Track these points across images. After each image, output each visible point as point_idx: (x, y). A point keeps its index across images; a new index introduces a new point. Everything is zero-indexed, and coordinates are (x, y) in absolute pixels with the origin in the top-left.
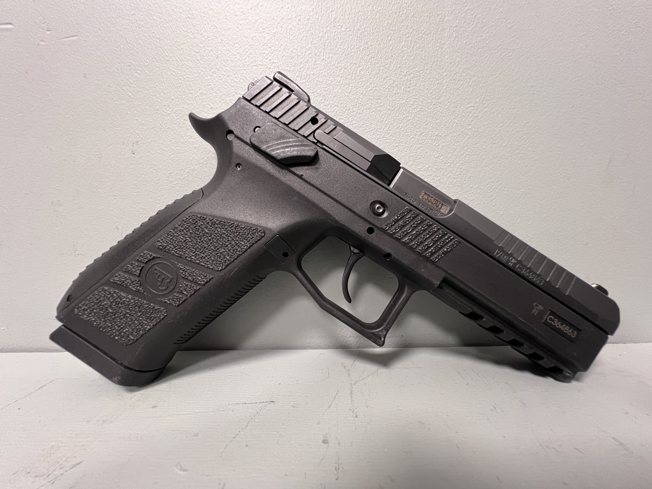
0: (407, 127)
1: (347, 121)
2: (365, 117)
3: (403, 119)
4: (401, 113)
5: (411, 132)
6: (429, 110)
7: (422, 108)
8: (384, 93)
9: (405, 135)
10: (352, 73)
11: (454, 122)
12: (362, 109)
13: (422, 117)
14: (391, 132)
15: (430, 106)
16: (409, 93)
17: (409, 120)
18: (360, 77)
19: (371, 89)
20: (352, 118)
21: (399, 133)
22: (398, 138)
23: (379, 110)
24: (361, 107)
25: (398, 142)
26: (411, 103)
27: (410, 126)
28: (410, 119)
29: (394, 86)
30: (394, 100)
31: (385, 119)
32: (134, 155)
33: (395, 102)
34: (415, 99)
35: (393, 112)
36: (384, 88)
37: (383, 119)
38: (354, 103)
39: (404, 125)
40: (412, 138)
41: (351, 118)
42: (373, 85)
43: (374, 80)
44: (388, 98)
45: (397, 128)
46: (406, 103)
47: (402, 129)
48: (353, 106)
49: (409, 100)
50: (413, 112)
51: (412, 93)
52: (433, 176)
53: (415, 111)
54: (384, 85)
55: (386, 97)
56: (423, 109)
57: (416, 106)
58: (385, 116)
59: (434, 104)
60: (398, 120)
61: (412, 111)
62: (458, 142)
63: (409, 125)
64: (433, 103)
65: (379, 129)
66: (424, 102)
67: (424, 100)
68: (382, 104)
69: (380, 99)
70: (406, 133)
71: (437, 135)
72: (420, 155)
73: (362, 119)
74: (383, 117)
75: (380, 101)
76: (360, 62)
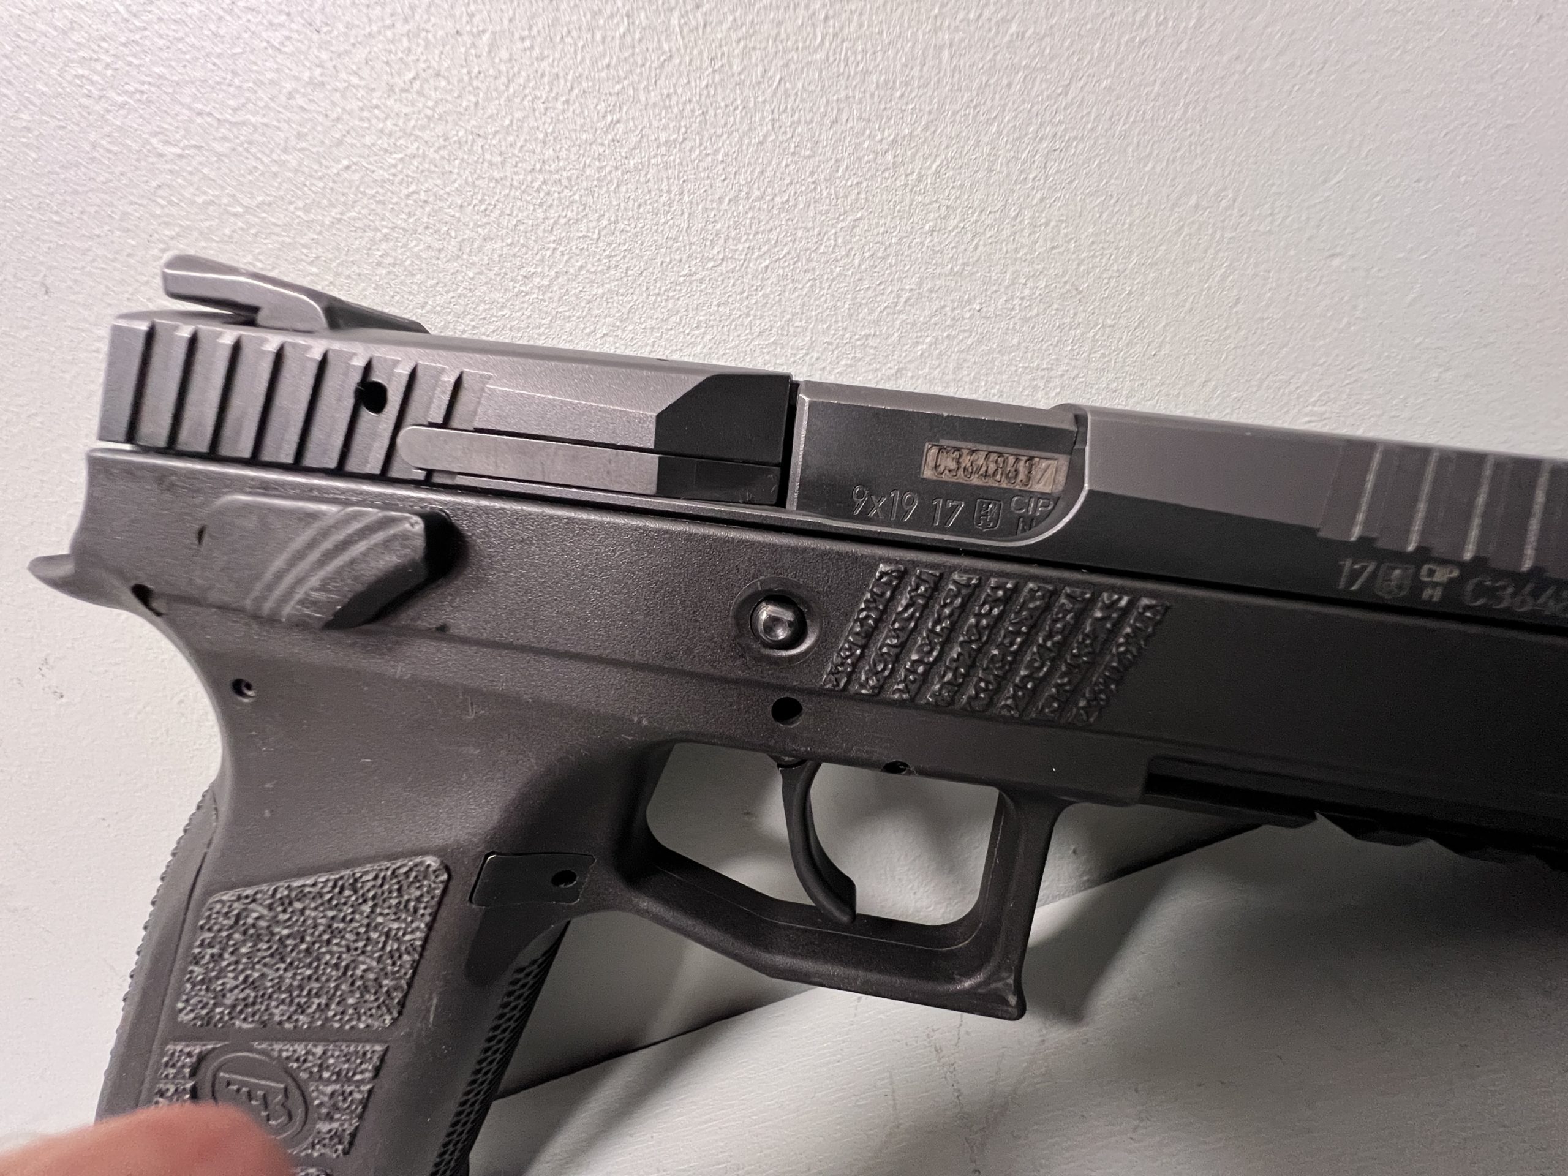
0: (769, 173)
1: (553, 273)
2: (605, 222)
3: (740, 151)
4: (719, 132)
5: (791, 183)
6: (818, 56)
7: (787, 65)
8: (618, 87)
9: (775, 212)
10: (466, 78)
11: (940, 48)
12: (577, 197)
13: (803, 100)
14: (718, 226)
15: (815, 37)
16: (708, 29)
17: (761, 143)
18: (504, 79)
19: (567, 102)
20: (563, 254)
21: (750, 214)
22: (757, 233)
23: (636, 167)
24: (567, 193)
25: (765, 249)
26: (736, 68)
27: (779, 164)
28: (765, 137)
29: (637, 36)
30: (669, 95)
31: (675, 189)
32: (64, 700)
33: (674, 99)
34: (742, 44)
35: (688, 145)
36: (608, 66)
37: (669, 192)
38: (538, 190)
39: (752, 172)
40: (807, 206)
41: (558, 253)
42: (562, 82)
43: (557, 55)
44: (643, 99)
45: (735, 200)
46: (717, 77)
47: (757, 193)
48: (541, 205)
49: (725, 60)
50: (760, 99)
51: (721, 23)
52: (953, 309)
53: (769, 91)
54: (603, 55)
55: (635, 100)
56: (792, 67)
57: (760, 69)
58: (668, 178)
59: (826, 18)
60: (720, 167)
61: (756, 98)
62: (989, 123)
63: (770, 162)
64: (822, 16)
65: (676, 240)
66: (783, 36)
67: (780, 24)
68: (634, 139)
69: (618, 121)
70: (778, 199)
71: (895, 141)
72: (867, 255)
73: (595, 236)
74: (664, 187)
75: (620, 127)
76: (471, 16)
